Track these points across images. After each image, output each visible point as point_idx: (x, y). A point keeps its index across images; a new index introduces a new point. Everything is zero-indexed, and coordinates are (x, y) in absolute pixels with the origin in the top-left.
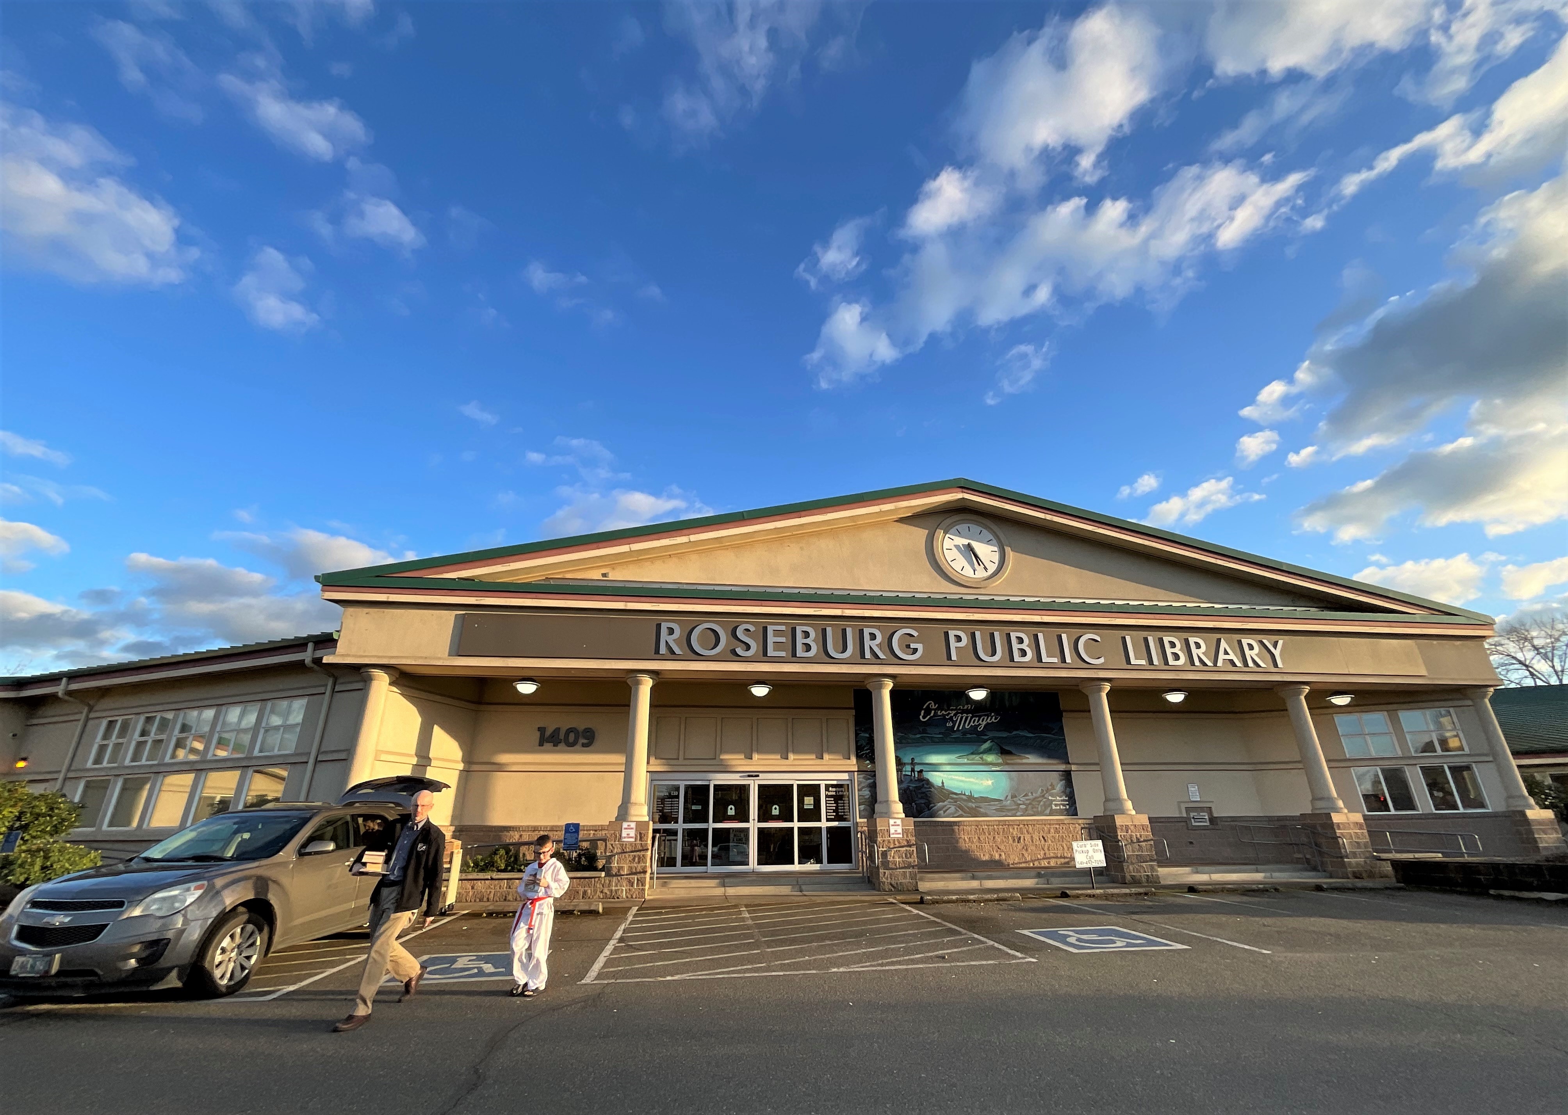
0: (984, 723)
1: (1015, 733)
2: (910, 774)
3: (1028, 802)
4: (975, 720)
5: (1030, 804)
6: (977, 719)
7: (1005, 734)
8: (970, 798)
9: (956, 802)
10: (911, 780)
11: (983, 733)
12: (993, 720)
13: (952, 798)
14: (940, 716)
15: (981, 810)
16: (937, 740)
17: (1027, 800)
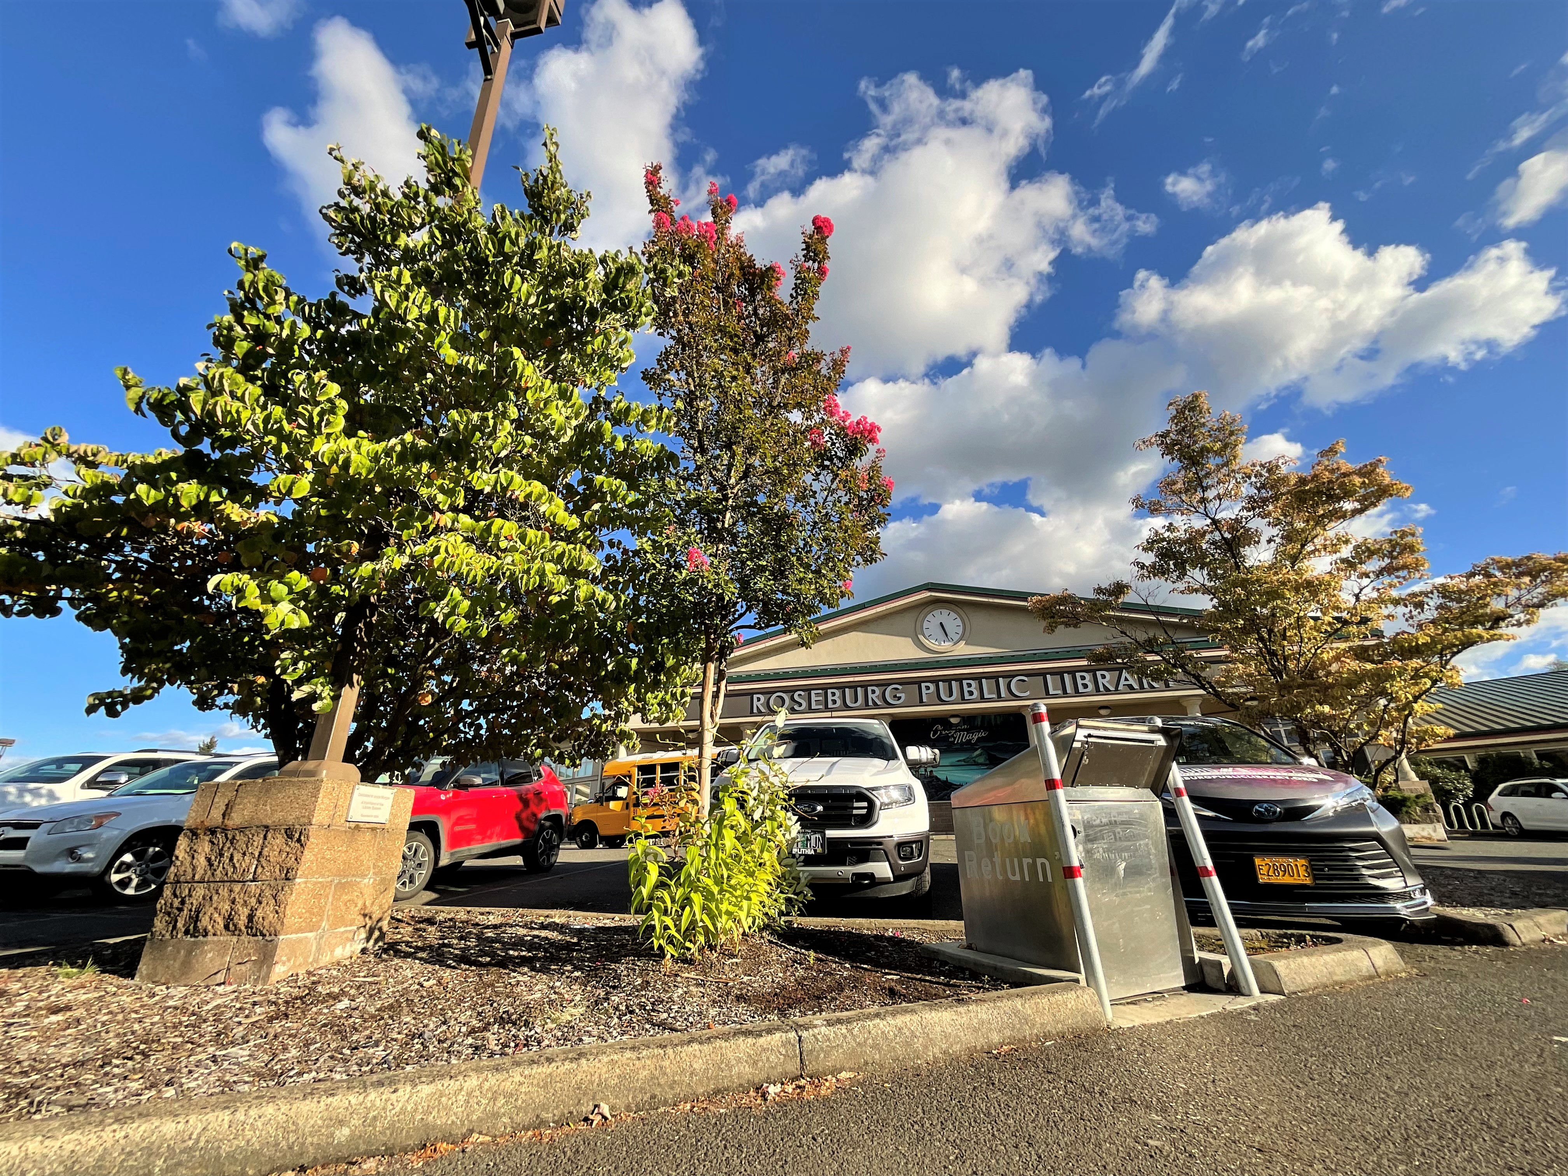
0: (976, 737)
1: (998, 742)
2: (924, 773)
4: (970, 736)
10: (926, 777)
11: (975, 744)
12: (983, 735)
14: (944, 734)
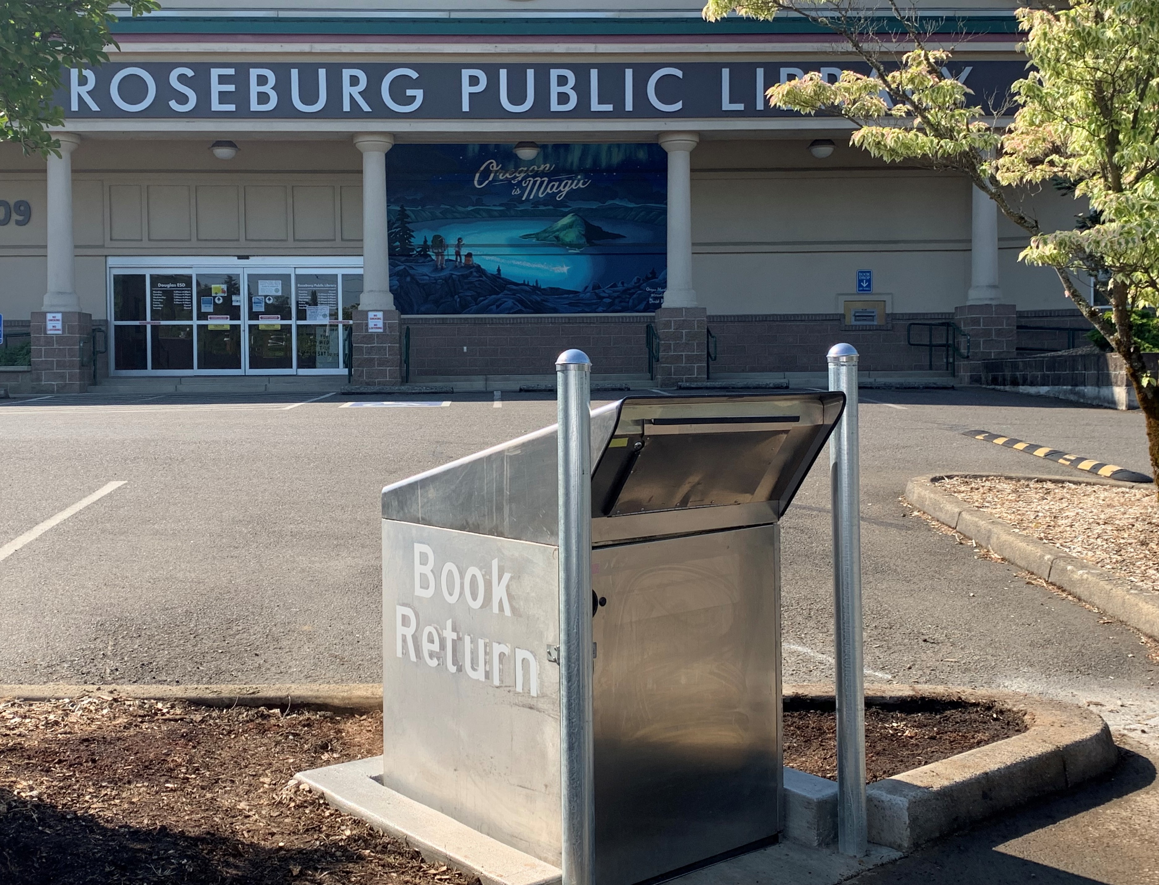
0: (567, 189)
1: (609, 202)
2: (454, 258)
3: (616, 294)
4: (553, 185)
5: (618, 297)
6: (557, 184)
7: (594, 205)
8: (536, 289)
9: (514, 294)
10: (456, 266)
11: (563, 203)
12: (580, 185)
13: (510, 290)
14: (502, 180)
15: (549, 304)
16: (496, 214)
17: (614, 292)
